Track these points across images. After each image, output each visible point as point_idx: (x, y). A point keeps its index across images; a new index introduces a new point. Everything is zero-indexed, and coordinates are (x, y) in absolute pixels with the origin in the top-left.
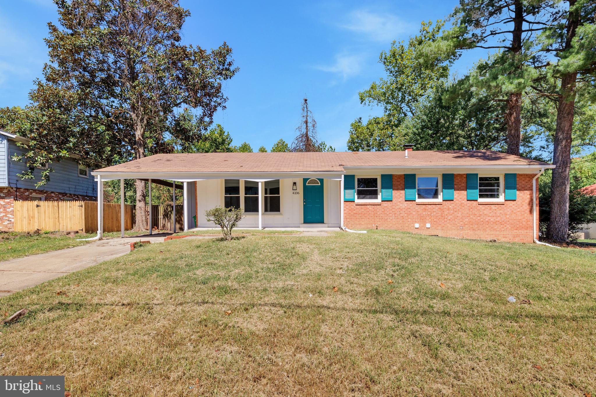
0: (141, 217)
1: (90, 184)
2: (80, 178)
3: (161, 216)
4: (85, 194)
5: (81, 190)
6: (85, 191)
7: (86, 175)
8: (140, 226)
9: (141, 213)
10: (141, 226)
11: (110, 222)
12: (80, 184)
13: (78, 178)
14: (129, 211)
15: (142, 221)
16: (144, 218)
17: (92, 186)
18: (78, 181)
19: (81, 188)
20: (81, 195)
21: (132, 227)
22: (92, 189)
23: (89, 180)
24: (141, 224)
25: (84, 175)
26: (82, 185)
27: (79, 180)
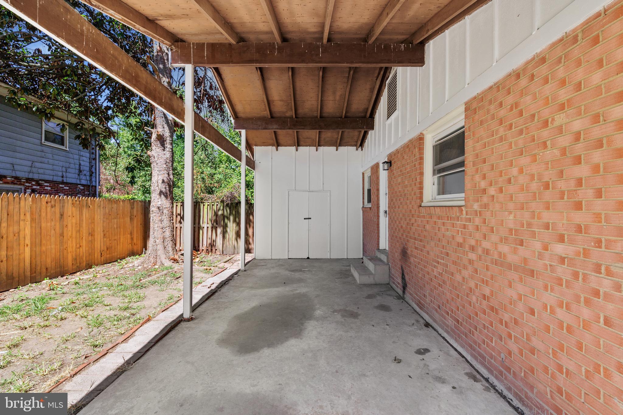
0: (160, 231)
1: (71, 161)
2: (44, 149)
3: (206, 223)
4: (60, 179)
5: (47, 172)
6: (60, 174)
7: (63, 144)
8: (159, 253)
9: (161, 221)
10: (161, 252)
11: (84, 243)
12: (46, 160)
13: (40, 148)
14: (139, 213)
15: (164, 239)
16: (168, 234)
17: (77, 166)
18: (39, 154)
19: (51, 167)
20: (46, 181)
21: (145, 246)
22: (77, 171)
23: (71, 155)
24: (160, 247)
25: (58, 143)
26: (51, 161)
27: (42, 151)
